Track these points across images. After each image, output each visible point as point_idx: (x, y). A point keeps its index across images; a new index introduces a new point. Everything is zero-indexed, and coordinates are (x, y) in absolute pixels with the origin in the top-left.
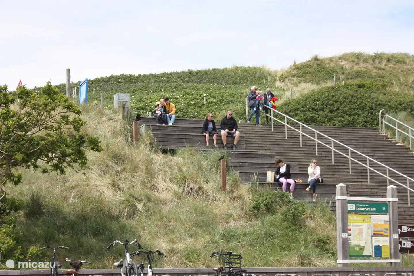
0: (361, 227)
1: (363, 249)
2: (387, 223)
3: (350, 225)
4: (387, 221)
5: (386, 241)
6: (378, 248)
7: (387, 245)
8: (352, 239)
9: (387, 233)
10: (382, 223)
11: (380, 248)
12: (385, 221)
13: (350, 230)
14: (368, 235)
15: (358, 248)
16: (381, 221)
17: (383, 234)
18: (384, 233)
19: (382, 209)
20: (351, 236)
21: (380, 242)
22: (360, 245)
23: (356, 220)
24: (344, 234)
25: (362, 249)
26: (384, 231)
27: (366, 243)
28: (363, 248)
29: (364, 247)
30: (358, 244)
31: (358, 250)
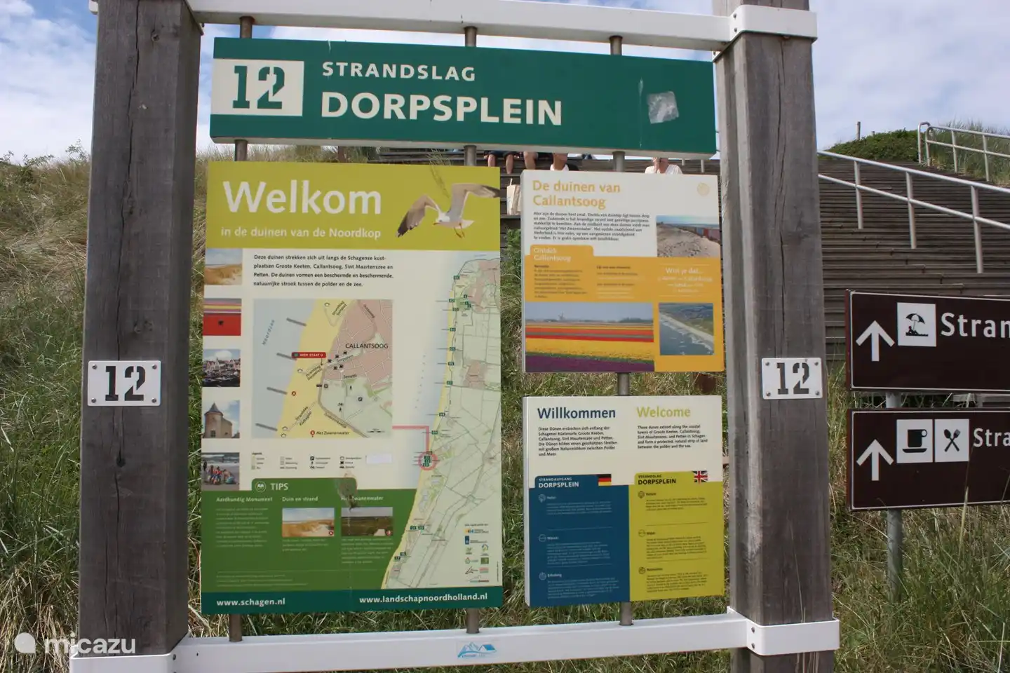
0: (372, 290)
1: (394, 527)
2: (693, 252)
3: (227, 273)
4: (704, 232)
5: (691, 435)
6: (579, 508)
7: (700, 476)
8: (243, 423)
9: (701, 350)
10: (645, 244)
11: (604, 507)
12: (665, 228)
13: (228, 324)
14: (457, 374)
15: (329, 514)
16: (626, 225)
17: (649, 366)
18: (664, 352)
19: (644, 109)
20: (235, 382)
21: (611, 444)
22: (349, 483)
23: (310, 220)
24: (121, 366)
25: (385, 523)
26: (665, 333)
27: (427, 459)
28: (387, 512)
29: (402, 499)
30: (332, 471)
31: (323, 532)
